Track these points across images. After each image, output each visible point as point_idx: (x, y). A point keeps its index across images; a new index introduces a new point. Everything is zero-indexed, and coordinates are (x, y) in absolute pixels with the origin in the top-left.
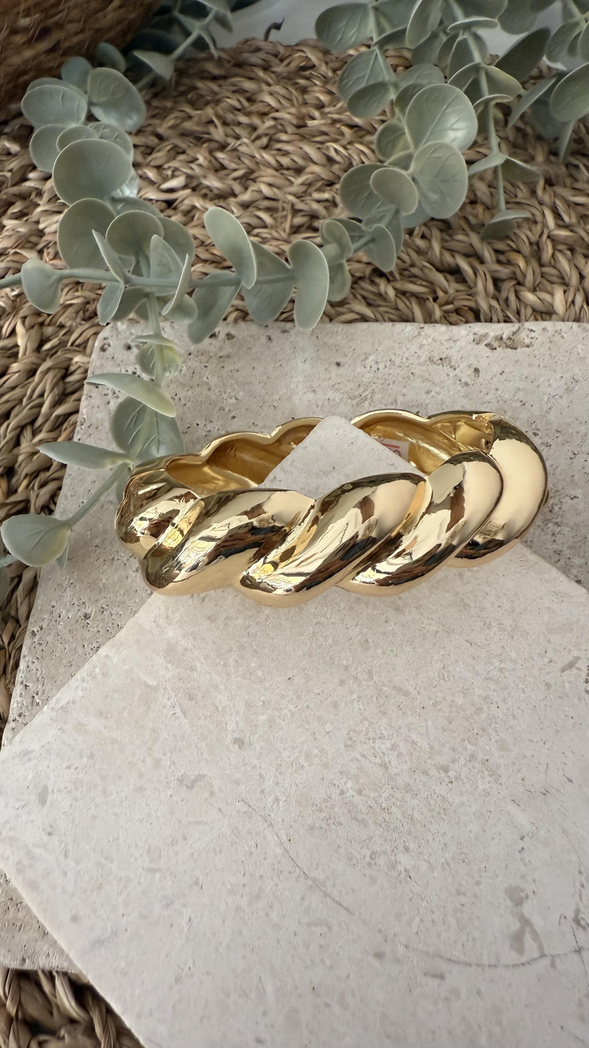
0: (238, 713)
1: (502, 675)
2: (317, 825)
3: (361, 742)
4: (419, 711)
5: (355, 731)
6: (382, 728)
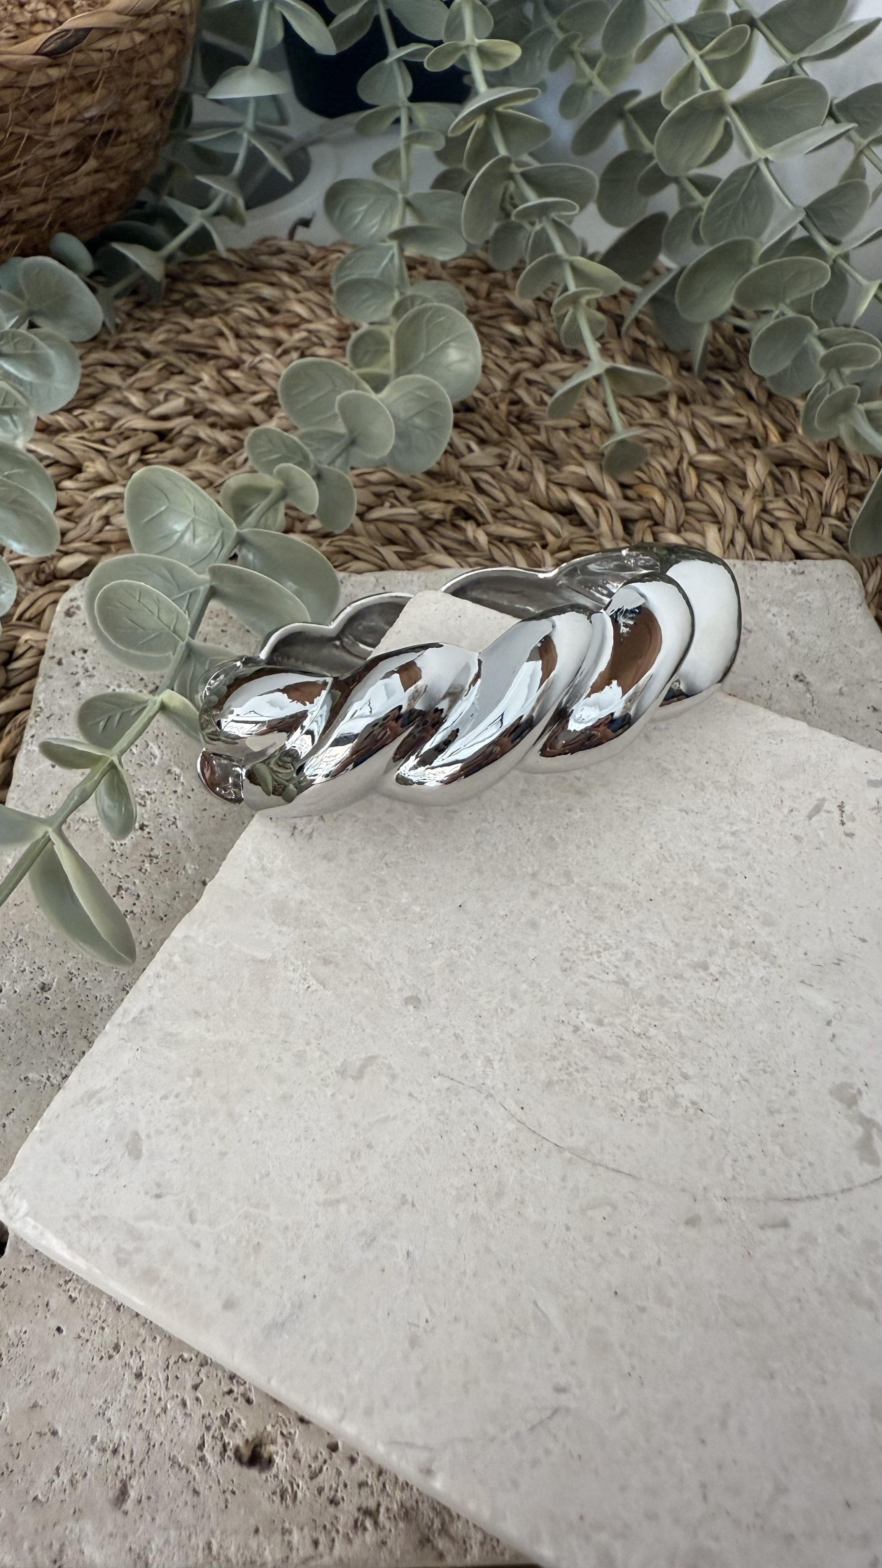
0: (400, 965)
2: (555, 1078)
3: (581, 960)
4: (645, 904)
5: (569, 949)
6: (605, 937)
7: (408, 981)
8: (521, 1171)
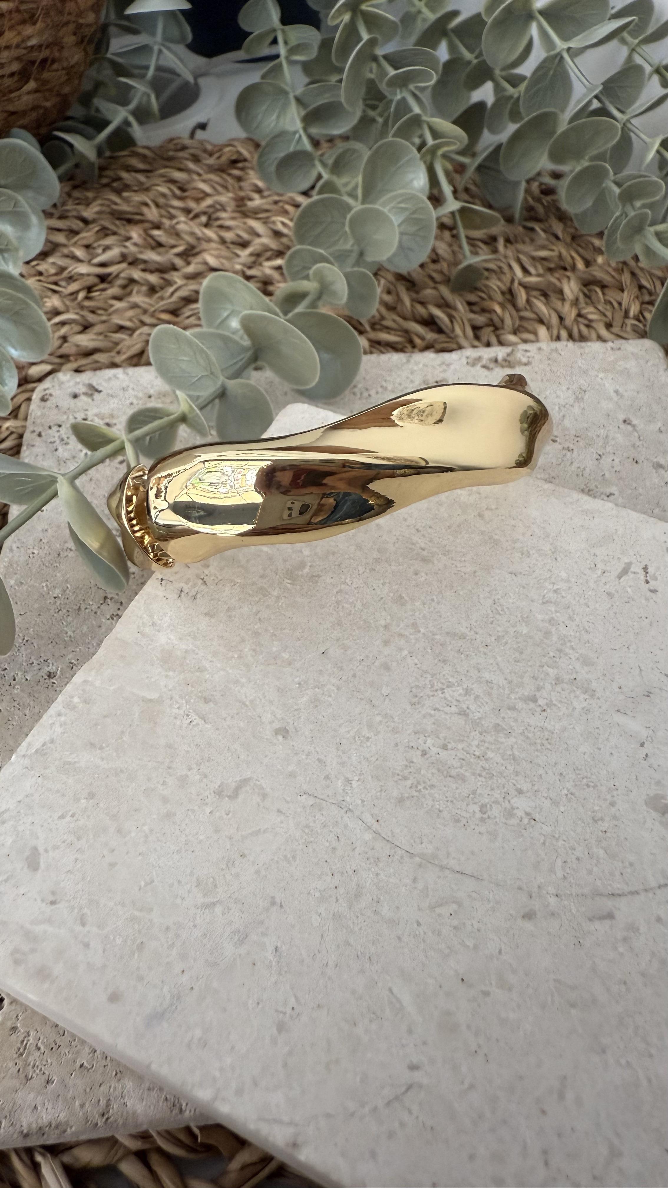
0: (271, 702)
1: (559, 596)
2: (406, 795)
3: (428, 696)
4: (482, 650)
5: (417, 687)
6: (447, 676)
7: (277, 716)
8: (377, 875)
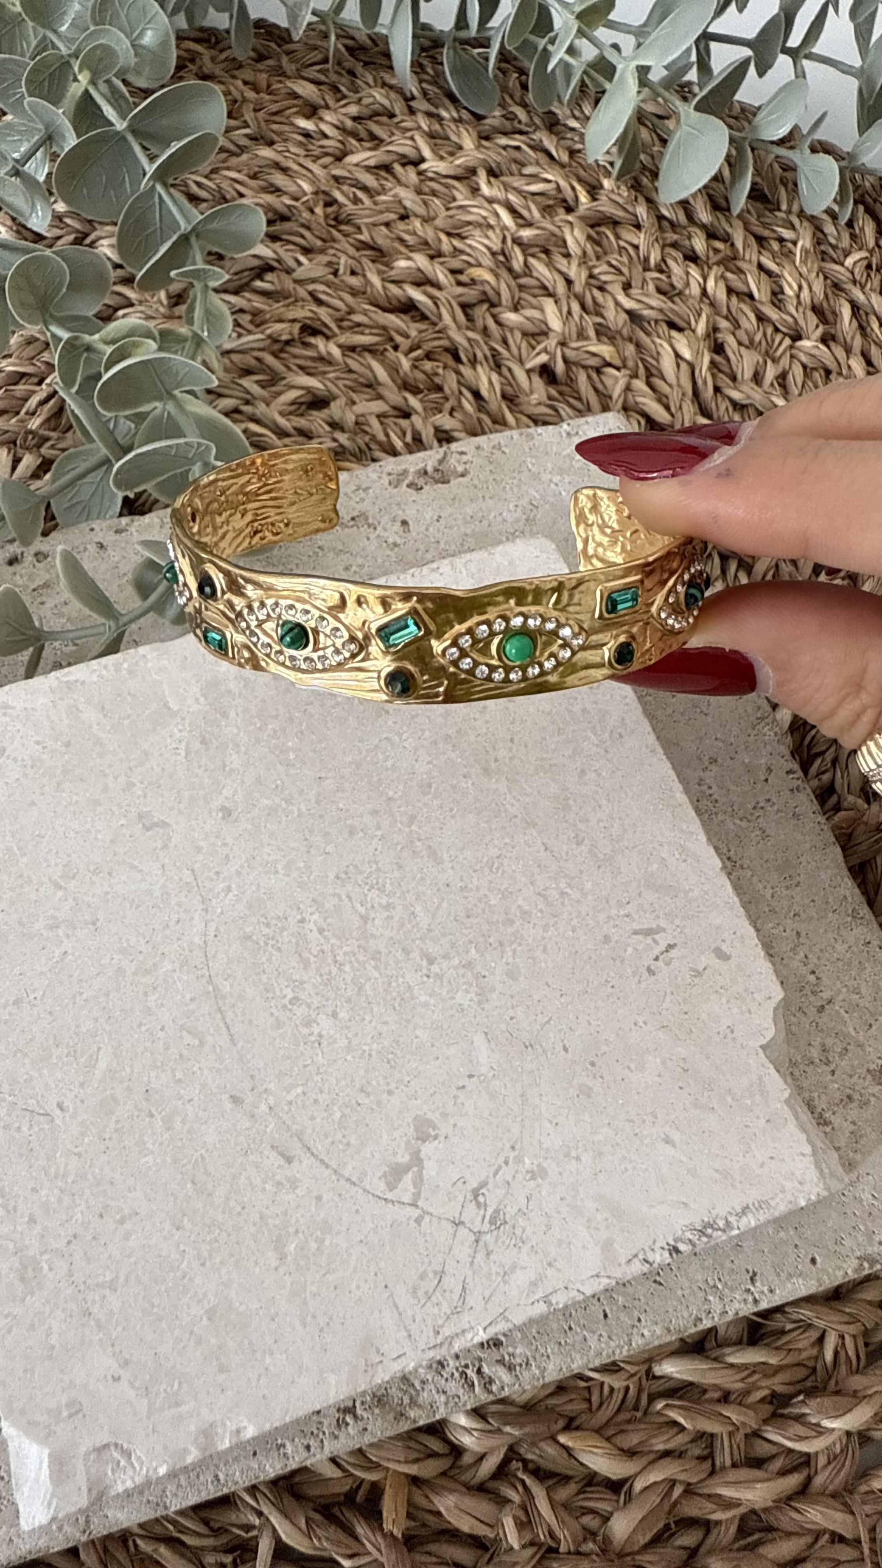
1: (560, 900)
3: (356, 881)
4: (441, 884)
7: (236, 797)
